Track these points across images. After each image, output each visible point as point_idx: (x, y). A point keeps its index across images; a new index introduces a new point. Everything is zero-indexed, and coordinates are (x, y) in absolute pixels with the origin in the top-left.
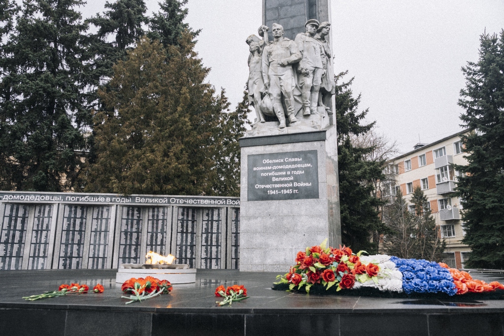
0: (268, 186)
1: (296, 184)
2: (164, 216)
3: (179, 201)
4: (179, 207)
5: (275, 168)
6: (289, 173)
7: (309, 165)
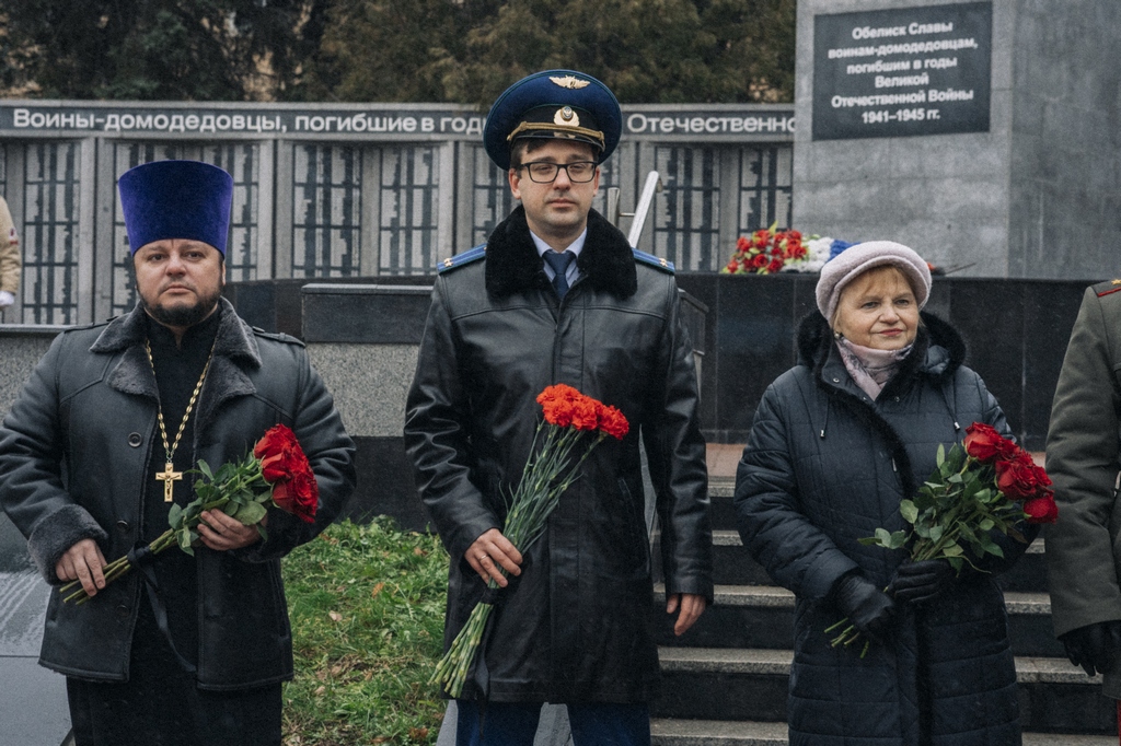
0: (863, 101)
1: (934, 96)
3: (658, 124)
4: (659, 145)
5: (884, 50)
6: (917, 65)
7: (970, 43)
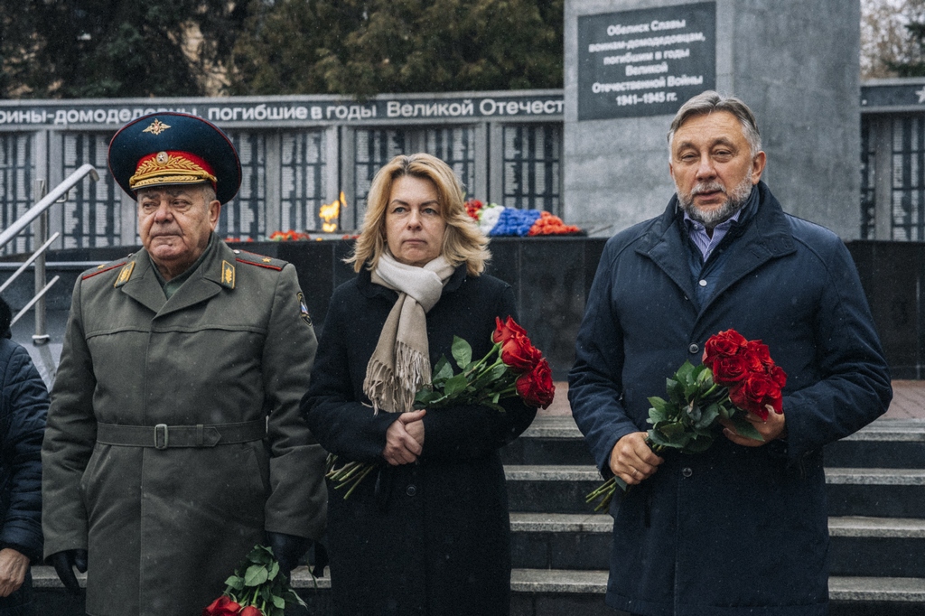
0: (617, 87)
1: (672, 81)
2: (465, 151)
3: (505, 108)
4: (507, 125)
5: (632, 44)
6: (658, 56)
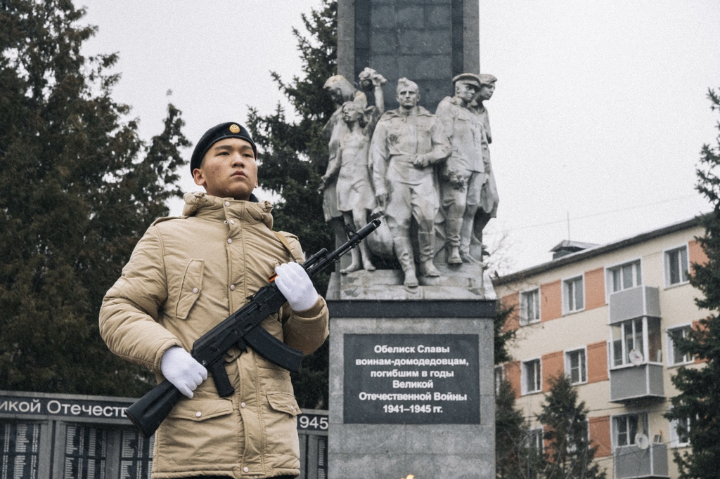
0: (383, 397)
1: (438, 396)
2: (29, 445)
3: (69, 409)
4: (69, 424)
5: (398, 362)
6: (424, 374)
7: (463, 362)
